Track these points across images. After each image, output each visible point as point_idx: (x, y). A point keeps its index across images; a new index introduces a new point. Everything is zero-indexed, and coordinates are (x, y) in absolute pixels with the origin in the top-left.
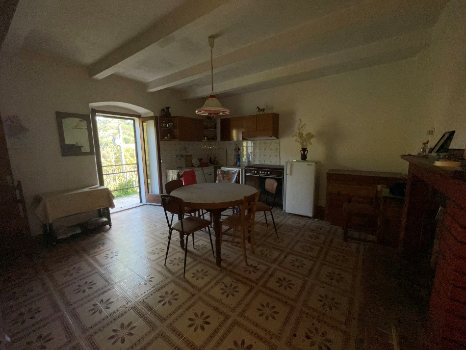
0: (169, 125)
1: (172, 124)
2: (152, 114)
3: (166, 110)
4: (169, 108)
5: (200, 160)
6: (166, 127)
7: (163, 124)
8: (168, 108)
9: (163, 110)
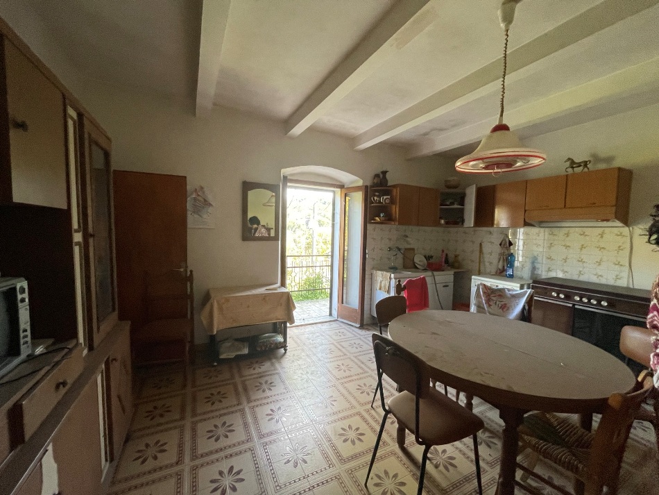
0: (385, 199)
1: (389, 197)
2: (360, 183)
3: (381, 176)
4: (387, 172)
5: (428, 258)
6: (380, 202)
7: (375, 198)
8: (384, 173)
9: (377, 176)
